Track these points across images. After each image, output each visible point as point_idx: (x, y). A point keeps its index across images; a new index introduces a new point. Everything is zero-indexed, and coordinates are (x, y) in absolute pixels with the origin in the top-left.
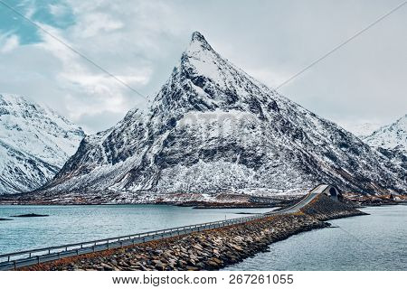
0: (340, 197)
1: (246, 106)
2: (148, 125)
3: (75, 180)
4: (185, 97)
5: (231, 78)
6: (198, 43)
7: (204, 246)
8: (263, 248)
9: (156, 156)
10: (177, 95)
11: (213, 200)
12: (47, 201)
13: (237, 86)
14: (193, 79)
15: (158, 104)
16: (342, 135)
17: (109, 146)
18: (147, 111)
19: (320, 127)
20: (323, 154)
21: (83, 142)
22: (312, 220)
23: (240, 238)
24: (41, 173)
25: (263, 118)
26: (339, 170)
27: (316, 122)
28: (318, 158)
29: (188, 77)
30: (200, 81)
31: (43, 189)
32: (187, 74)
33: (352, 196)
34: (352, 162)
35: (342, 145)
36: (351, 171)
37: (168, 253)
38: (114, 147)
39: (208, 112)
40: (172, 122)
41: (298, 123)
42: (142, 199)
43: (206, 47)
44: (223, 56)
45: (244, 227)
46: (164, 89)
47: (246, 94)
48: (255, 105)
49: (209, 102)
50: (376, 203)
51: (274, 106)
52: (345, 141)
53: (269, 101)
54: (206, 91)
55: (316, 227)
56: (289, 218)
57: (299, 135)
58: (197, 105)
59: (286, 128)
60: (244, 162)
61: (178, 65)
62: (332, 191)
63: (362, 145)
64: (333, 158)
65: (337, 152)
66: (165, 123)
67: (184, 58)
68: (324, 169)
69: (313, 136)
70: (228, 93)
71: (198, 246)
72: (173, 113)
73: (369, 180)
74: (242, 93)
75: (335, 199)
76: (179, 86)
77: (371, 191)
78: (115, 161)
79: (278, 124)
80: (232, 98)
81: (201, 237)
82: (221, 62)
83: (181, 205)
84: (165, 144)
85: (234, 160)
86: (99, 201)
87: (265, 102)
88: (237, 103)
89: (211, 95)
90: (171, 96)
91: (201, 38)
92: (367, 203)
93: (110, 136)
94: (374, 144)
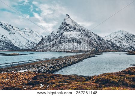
0: (98, 50)
1: (78, 31)
2: (56, 35)
3: (41, 46)
4: (64, 28)
5: (74, 24)
6: (67, 17)
7: (69, 60)
8: (81, 61)
9: (58, 41)
10: (63, 28)
11: (70, 51)
12: (35, 51)
13: (76, 26)
14: (66, 25)
15: (58, 30)
16: (99, 37)
17: (48, 39)
18: (56, 31)
19: (94, 35)
20: (94, 41)
21: (42, 38)
22: (92, 55)
23: (76, 59)
24: (33, 45)
25: (81, 33)
26: (98, 45)
27: (93, 34)
28: (93, 42)
29: (65, 24)
30: (68, 25)
31: (34, 48)
32: (65, 23)
33: (100, 50)
34: (101, 43)
35: (99, 39)
36: (100, 45)
37: (61, 61)
38: (49, 39)
39: (69, 32)
40: (62, 34)
41: (89, 34)
42: (55, 50)
43: (69, 17)
44: (73, 20)
45: (77, 56)
46: (60, 27)
47: (78, 28)
48: (80, 30)
49: (70, 30)
50: (106, 52)
51: (84, 31)
52: (99, 38)
53: (83, 29)
54: (69, 27)
55: (92, 56)
56: (87, 54)
57: (89, 37)
58: (67, 30)
59: (86, 35)
60: (77, 43)
61: (63, 22)
62: (96, 49)
63: (103, 39)
64: (97, 42)
65: (97, 41)
66: (60, 34)
67: (64, 20)
68: (94, 44)
69: (92, 37)
70: (74, 28)
71: (67, 60)
72: (62, 32)
73: (104, 47)
74: (77, 28)
75: (97, 51)
76: (63, 26)
77: (105, 49)
78: (49, 42)
79: (85, 35)
80: (75, 29)
81: (68, 58)
82: (72, 21)
83: (63, 52)
84: (60, 39)
85: (75, 42)
86: (46, 51)
87: (82, 30)
88: (76, 30)
89: (70, 28)
90: (61, 28)
91: (68, 15)
92: (104, 52)
93: (48, 37)
94: (105, 39)
